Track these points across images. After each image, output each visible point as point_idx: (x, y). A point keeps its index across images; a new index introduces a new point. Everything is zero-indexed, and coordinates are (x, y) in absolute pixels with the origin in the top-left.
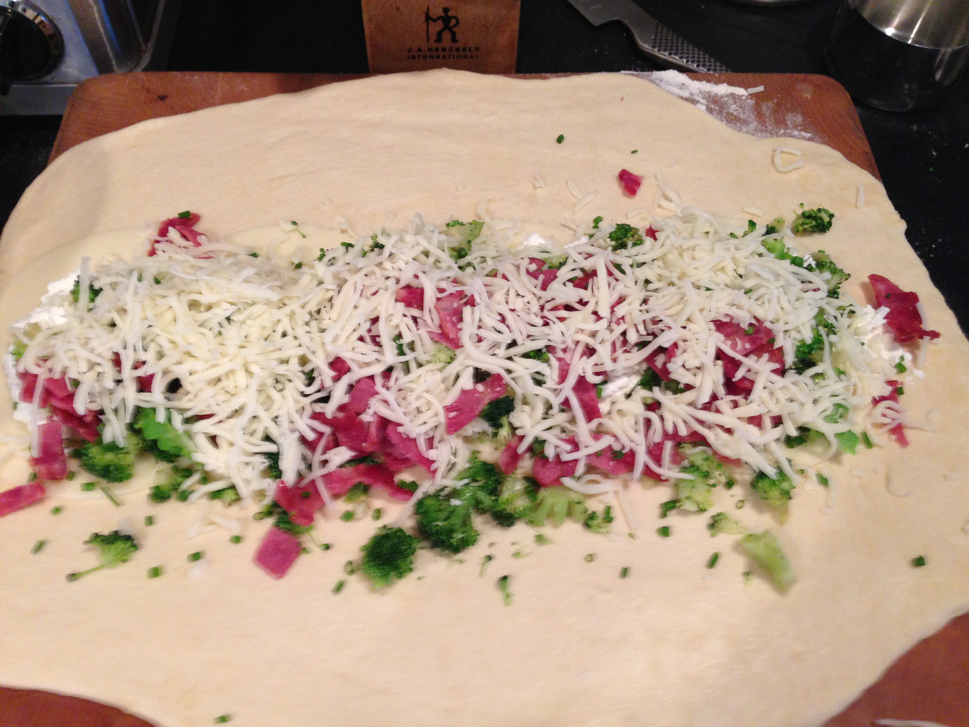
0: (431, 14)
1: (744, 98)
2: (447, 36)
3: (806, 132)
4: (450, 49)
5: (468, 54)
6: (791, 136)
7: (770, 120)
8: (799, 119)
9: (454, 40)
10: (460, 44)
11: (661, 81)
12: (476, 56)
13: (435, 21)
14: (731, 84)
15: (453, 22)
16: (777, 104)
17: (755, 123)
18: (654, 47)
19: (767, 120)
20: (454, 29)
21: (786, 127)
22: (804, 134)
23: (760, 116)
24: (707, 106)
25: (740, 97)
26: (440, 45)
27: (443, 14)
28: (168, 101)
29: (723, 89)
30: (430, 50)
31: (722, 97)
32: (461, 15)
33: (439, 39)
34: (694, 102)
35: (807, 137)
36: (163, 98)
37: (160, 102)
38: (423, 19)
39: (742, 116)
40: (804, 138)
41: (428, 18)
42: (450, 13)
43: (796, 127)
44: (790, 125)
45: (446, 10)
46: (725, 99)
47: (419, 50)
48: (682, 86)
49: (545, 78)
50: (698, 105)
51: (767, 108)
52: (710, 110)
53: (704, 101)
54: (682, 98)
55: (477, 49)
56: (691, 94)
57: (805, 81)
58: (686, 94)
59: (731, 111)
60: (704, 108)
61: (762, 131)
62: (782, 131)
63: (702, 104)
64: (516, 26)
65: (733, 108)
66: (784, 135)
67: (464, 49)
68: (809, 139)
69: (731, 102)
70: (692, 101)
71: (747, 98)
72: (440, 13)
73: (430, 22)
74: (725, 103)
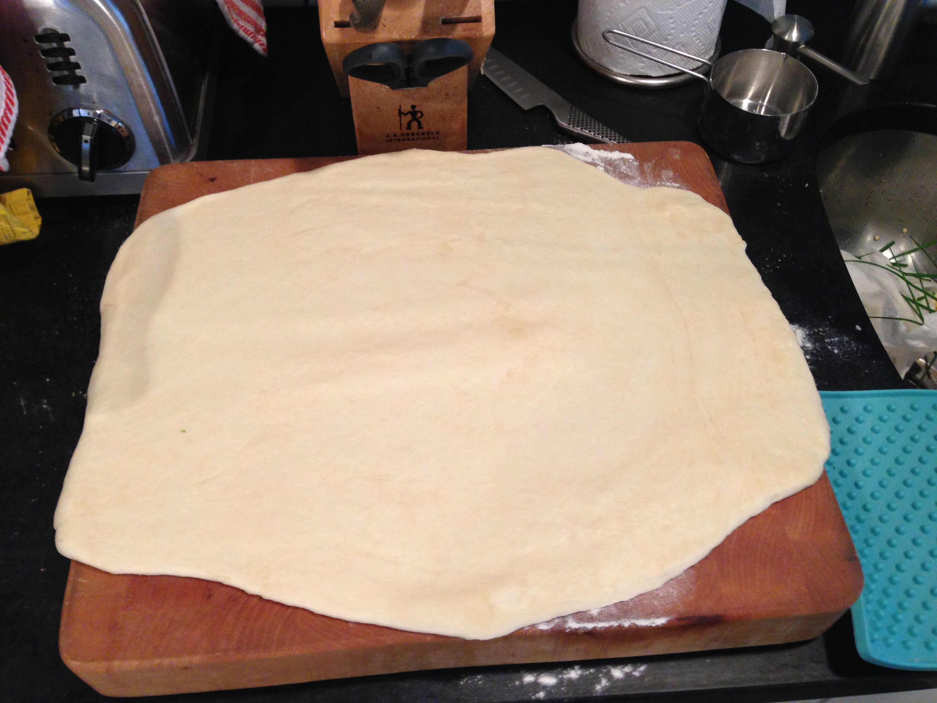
0: (402, 111)
1: (631, 160)
2: (414, 124)
3: (676, 183)
4: (418, 134)
5: (431, 136)
6: (664, 185)
7: (650, 176)
8: (671, 174)
9: (420, 127)
10: (425, 129)
11: (571, 151)
12: (437, 138)
13: (405, 114)
14: (622, 151)
15: (419, 115)
16: (655, 164)
17: (639, 179)
18: (569, 124)
19: (648, 176)
20: (420, 120)
21: (662, 180)
22: (674, 184)
23: (642, 172)
24: (605, 168)
25: (628, 160)
26: (410, 132)
27: (411, 110)
28: (216, 182)
29: (616, 155)
30: (403, 135)
31: (615, 160)
32: (424, 110)
33: (409, 126)
34: (595, 165)
35: (676, 186)
36: (213, 180)
37: (212, 183)
38: (397, 113)
39: (630, 174)
40: (674, 187)
41: (400, 113)
42: (416, 109)
43: (668, 180)
44: (664, 178)
45: (413, 107)
46: (618, 162)
47: (395, 135)
48: (587, 154)
49: (487, 152)
50: (598, 167)
51: (648, 167)
52: (607, 171)
53: (603, 164)
54: (587, 162)
55: (438, 133)
56: (593, 159)
57: (675, 146)
58: (589, 160)
59: (622, 171)
60: (602, 169)
61: (644, 184)
62: (659, 183)
63: (601, 166)
64: (465, 116)
65: (623, 168)
66: (660, 185)
67: (428, 133)
68: (678, 188)
69: (621, 164)
70: (594, 164)
71: (633, 160)
72: (409, 109)
73: (402, 116)
74: (617, 165)
